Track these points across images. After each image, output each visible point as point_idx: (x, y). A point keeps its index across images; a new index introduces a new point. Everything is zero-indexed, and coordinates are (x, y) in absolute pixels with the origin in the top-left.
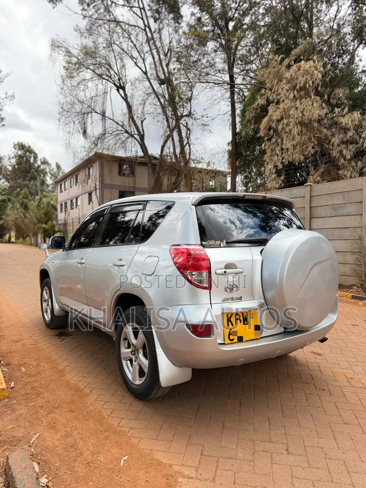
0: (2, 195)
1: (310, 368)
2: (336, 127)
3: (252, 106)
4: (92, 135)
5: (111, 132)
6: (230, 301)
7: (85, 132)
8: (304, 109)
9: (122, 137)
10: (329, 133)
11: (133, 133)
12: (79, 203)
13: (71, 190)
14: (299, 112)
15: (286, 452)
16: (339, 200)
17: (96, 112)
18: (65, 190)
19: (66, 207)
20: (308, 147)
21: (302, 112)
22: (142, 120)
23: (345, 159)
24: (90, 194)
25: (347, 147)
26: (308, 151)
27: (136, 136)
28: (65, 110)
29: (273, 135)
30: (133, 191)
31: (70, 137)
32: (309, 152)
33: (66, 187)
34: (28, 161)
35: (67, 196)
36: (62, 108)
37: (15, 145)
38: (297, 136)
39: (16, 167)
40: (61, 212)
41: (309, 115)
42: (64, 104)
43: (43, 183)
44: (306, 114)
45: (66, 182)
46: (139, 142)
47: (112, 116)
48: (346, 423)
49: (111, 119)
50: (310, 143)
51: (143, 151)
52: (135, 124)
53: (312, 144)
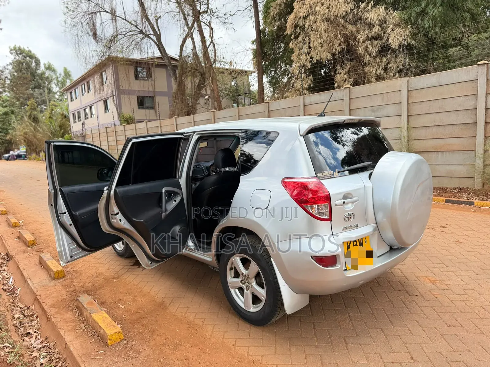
0: (2, 107)
1: (396, 275)
2: (361, 23)
3: (276, 2)
4: (103, 37)
5: (124, 33)
6: (349, 229)
7: (95, 35)
8: (330, 5)
9: (136, 38)
10: (354, 29)
11: (148, 33)
12: (94, 112)
13: (82, 97)
14: (325, 8)
15: (412, 361)
16: (378, 101)
17: (105, 11)
18: (76, 98)
19: (79, 117)
20: (334, 45)
21: (328, 8)
22: (157, 18)
23: (370, 55)
24: (105, 102)
25: (372, 44)
26: (334, 48)
27: (152, 36)
28: (70, 10)
29: (300, 33)
30: (153, 96)
31: (79, 40)
32: (336, 49)
33: (77, 96)
34: (29, 67)
35: (80, 105)
36: (67, 7)
37: (11, 50)
38: (324, 34)
39: (16, 74)
40: (75, 122)
41: (335, 11)
42: (69, 4)
43: (50, 91)
44: (333, 9)
45: (77, 90)
46: (155, 43)
47: (123, 15)
48: (450, 326)
49: (123, 19)
50: (336, 41)
51: (161, 52)
52: (150, 23)
53: (339, 42)
